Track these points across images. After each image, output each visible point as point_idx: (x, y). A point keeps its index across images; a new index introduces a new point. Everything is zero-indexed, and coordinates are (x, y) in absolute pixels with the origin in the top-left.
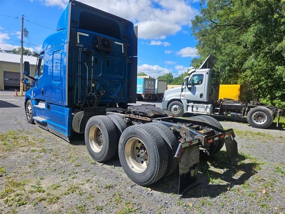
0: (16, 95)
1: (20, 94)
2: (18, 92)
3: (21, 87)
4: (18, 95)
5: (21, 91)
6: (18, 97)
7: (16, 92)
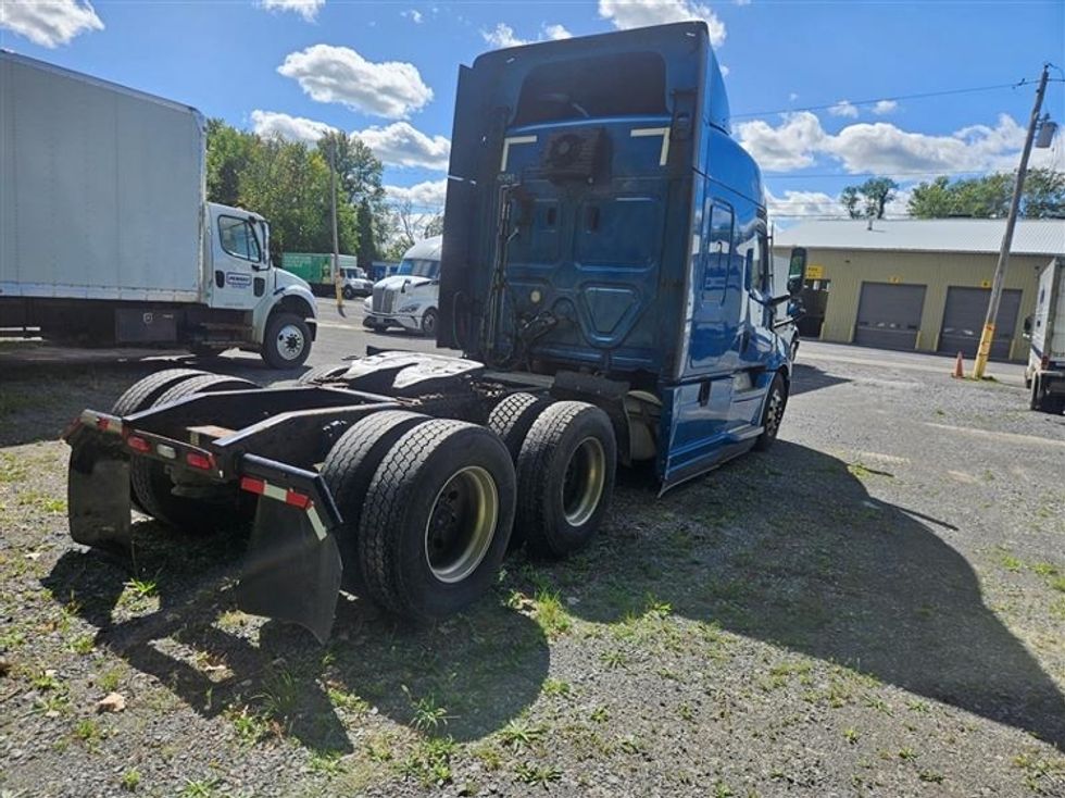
0: (954, 371)
1: (972, 369)
2: (964, 362)
3: (983, 343)
4: (965, 373)
5: (978, 357)
6: (964, 381)
7: (957, 360)
